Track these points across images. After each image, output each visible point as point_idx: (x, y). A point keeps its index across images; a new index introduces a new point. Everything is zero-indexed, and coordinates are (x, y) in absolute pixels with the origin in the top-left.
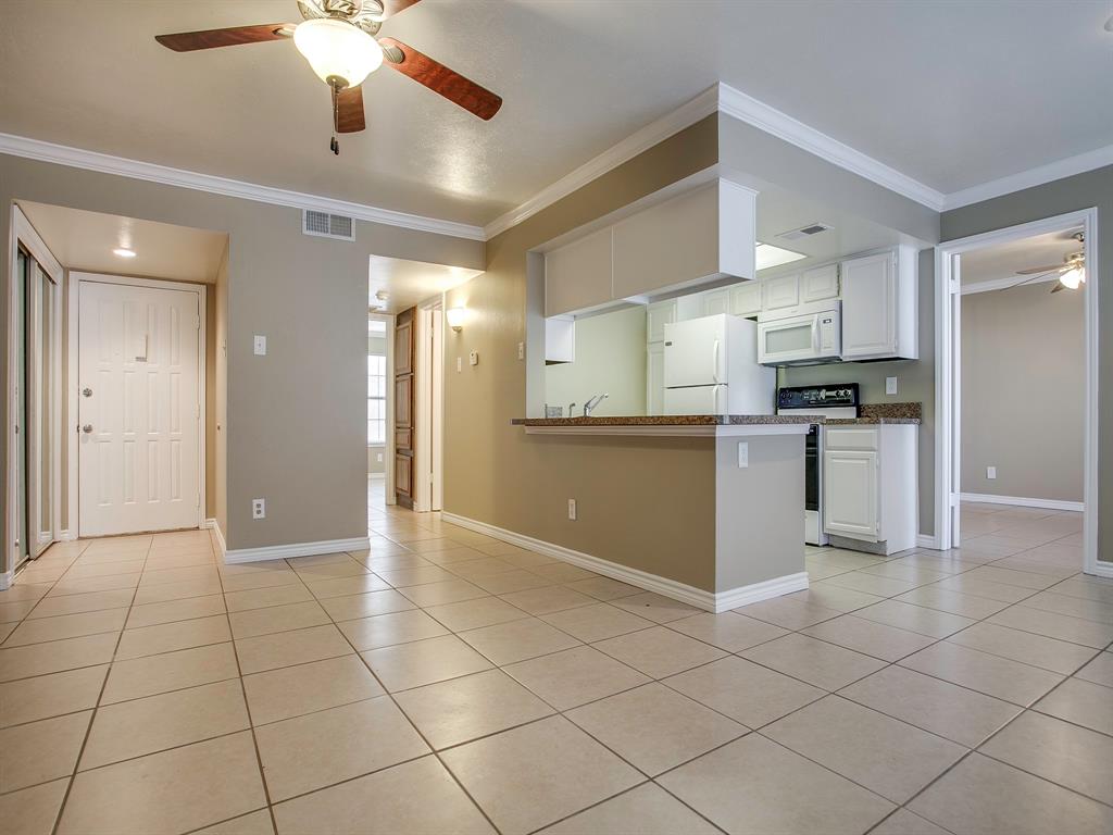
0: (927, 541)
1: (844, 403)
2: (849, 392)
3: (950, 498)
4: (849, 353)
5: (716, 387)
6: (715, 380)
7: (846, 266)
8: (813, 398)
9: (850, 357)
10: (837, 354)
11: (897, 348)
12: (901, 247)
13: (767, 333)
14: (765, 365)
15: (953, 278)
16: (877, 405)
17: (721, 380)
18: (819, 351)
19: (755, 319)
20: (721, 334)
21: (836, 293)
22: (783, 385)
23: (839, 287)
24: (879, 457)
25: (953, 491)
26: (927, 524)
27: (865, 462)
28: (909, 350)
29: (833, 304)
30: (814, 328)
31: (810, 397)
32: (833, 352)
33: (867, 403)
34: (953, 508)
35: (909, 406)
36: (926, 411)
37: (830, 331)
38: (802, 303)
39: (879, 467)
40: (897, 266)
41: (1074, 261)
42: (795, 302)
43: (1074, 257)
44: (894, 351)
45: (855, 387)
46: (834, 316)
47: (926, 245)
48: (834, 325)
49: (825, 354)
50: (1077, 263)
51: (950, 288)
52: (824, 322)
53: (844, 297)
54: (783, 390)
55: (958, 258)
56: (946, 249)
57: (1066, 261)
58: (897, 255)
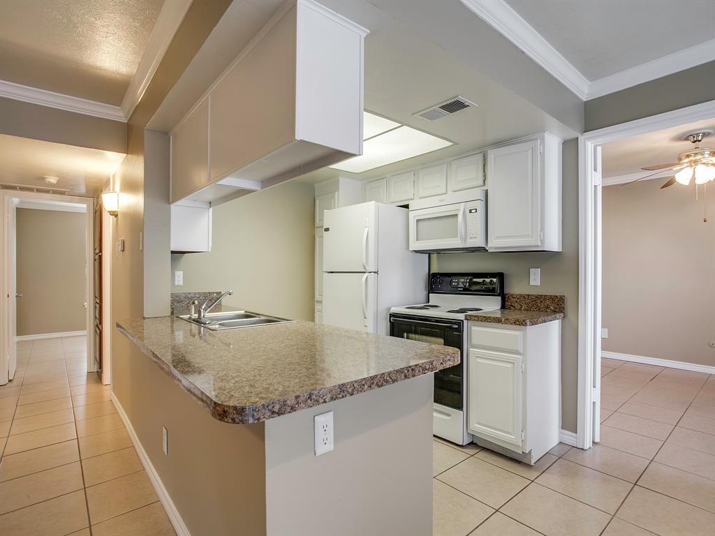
0: (569, 438)
1: (489, 292)
2: (495, 280)
3: (591, 394)
4: (495, 244)
5: (366, 275)
6: (365, 268)
7: (492, 154)
8: (461, 285)
9: (496, 248)
10: (482, 244)
11: (542, 241)
12: (546, 135)
13: (418, 221)
14: (416, 252)
15: (595, 170)
16: (521, 295)
17: (371, 268)
18: (465, 240)
19: (407, 206)
20: (370, 221)
21: (482, 184)
22: (435, 270)
23: (485, 176)
24: (524, 361)
25: (594, 387)
26: (570, 420)
27: (509, 366)
28: (553, 243)
29: (478, 193)
30: (460, 218)
31: (458, 283)
32: (478, 242)
33: (511, 292)
34: (594, 403)
35: (553, 298)
36: (569, 305)
37: (477, 221)
38: (450, 192)
39: (524, 373)
40: (543, 155)
41: (687, 160)
42: (444, 191)
43: (688, 156)
44: (539, 244)
45: (500, 276)
46: (480, 206)
47: (572, 134)
48: (480, 215)
49: (471, 243)
50: (690, 162)
51: (593, 180)
52: (470, 211)
53: (489, 186)
54: (435, 275)
55: (599, 149)
56: (589, 139)
57: (680, 159)
58: (543, 143)
